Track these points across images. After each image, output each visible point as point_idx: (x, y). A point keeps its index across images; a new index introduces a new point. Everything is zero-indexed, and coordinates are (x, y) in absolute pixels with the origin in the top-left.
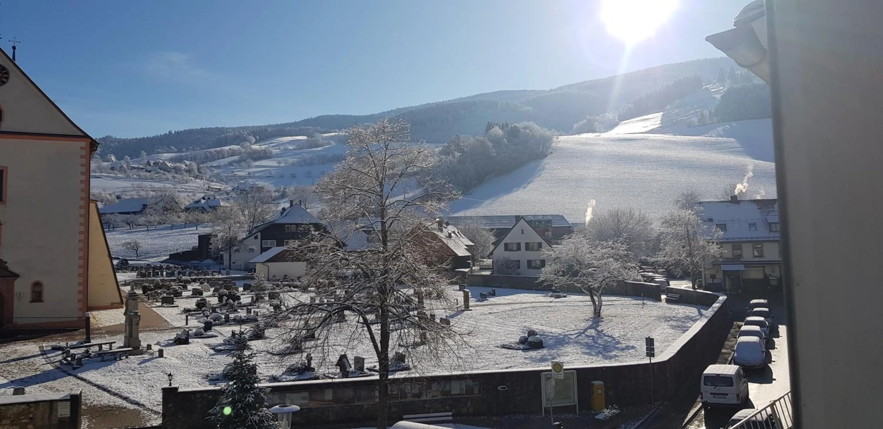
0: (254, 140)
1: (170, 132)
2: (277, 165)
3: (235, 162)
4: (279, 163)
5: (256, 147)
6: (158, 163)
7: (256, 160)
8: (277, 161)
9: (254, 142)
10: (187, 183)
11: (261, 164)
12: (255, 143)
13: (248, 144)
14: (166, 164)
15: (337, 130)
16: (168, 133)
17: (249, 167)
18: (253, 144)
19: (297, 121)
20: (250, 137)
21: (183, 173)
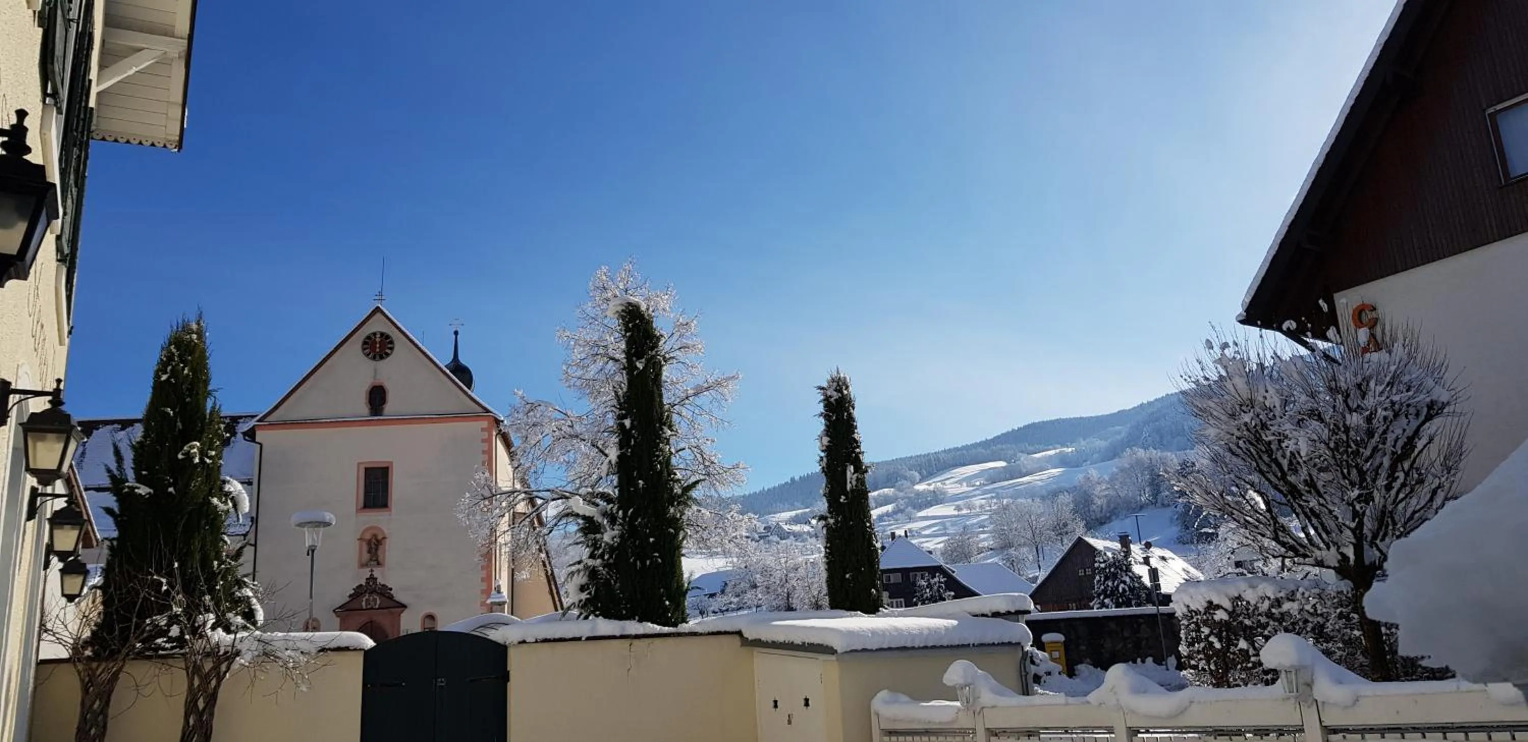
0: (917, 476)
1: (793, 479)
2: (956, 513)
3: (888, 514)
4: (958, 508)
5: (921, 487)
6: (771, 528)
7: (921, 508)
8: (954, 507)
9: (918, 481)
10: (812, 554)
11: (930, 515)
12: (921, 481)
13: (906, 484)
14: (781, 527)
15: (1059, 446)
16: (789, 482)
17: (911, 519)
18: (917, 483)
19: (989, 438)
20: (911, 472)
21: (807, 539)
